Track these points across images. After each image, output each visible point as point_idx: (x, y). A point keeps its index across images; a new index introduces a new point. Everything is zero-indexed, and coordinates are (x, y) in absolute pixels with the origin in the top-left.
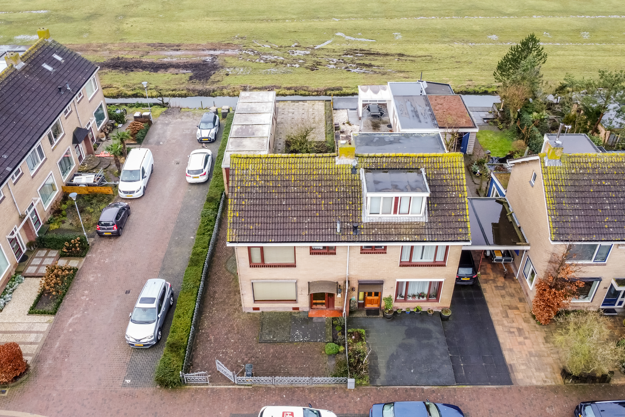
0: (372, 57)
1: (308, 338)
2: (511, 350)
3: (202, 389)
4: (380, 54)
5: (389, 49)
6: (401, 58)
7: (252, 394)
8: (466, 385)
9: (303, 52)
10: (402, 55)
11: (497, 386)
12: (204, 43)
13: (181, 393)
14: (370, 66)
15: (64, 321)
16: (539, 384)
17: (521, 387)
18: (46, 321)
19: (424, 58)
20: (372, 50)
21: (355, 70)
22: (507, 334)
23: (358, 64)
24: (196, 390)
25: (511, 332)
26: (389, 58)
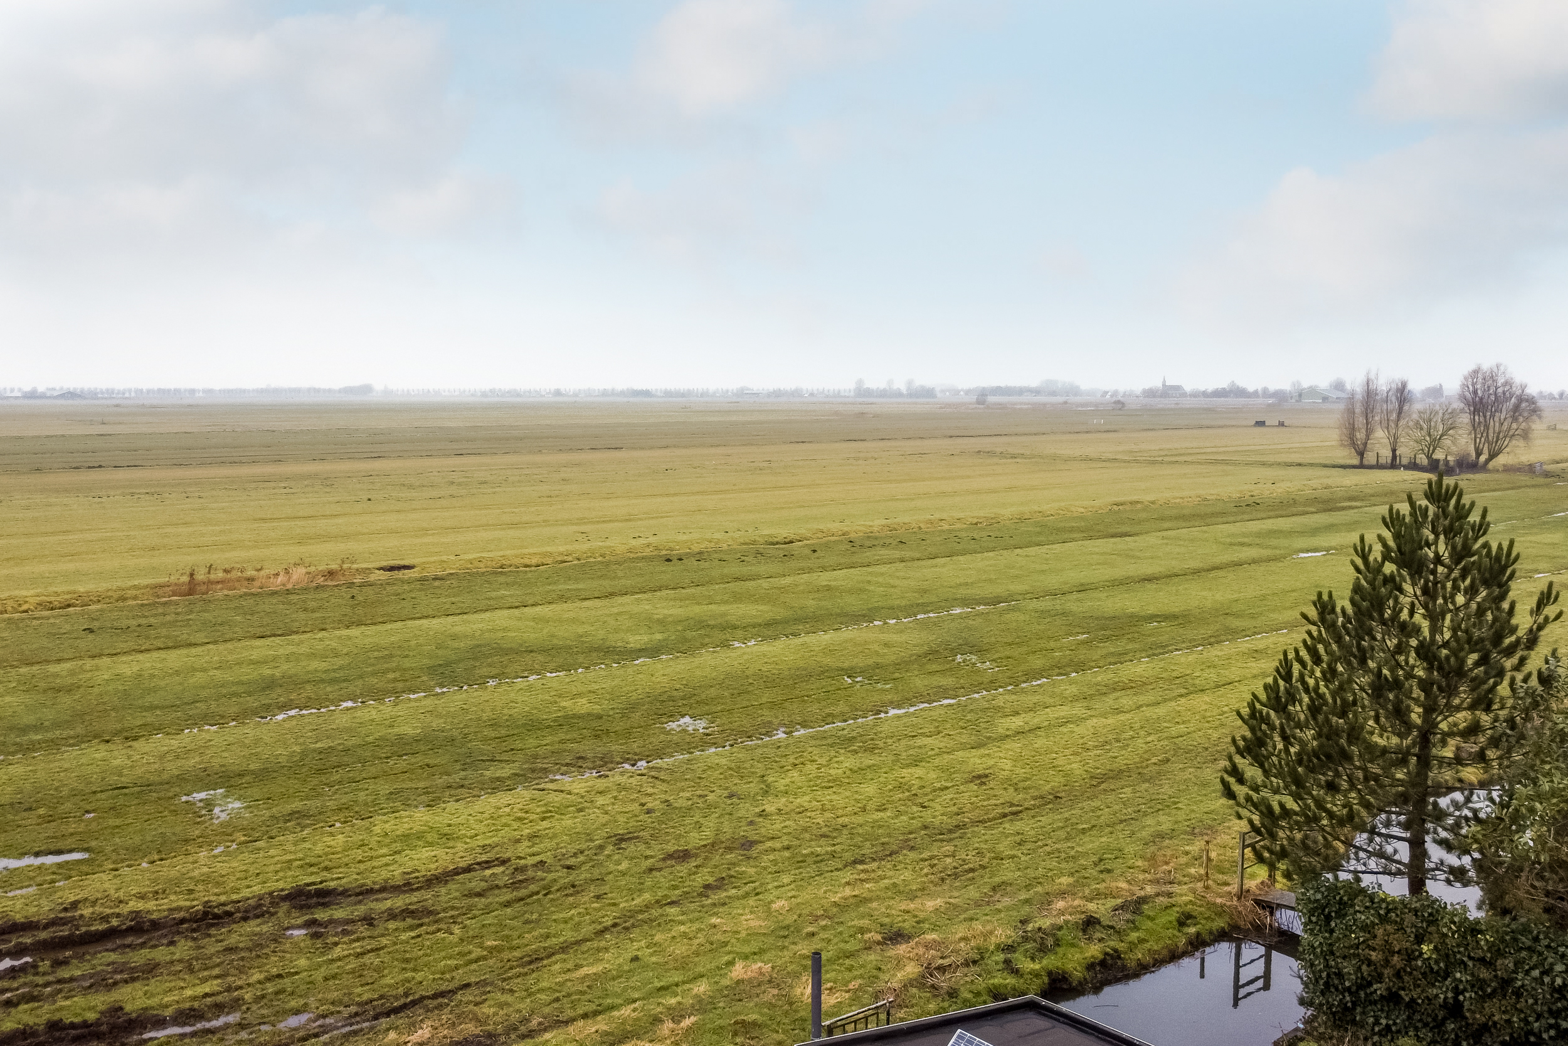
0: (105, 958)
4: (155, 925)
6: (321, 915)
10: (324, 896)
20: (87, 912)
26: (240, 934)
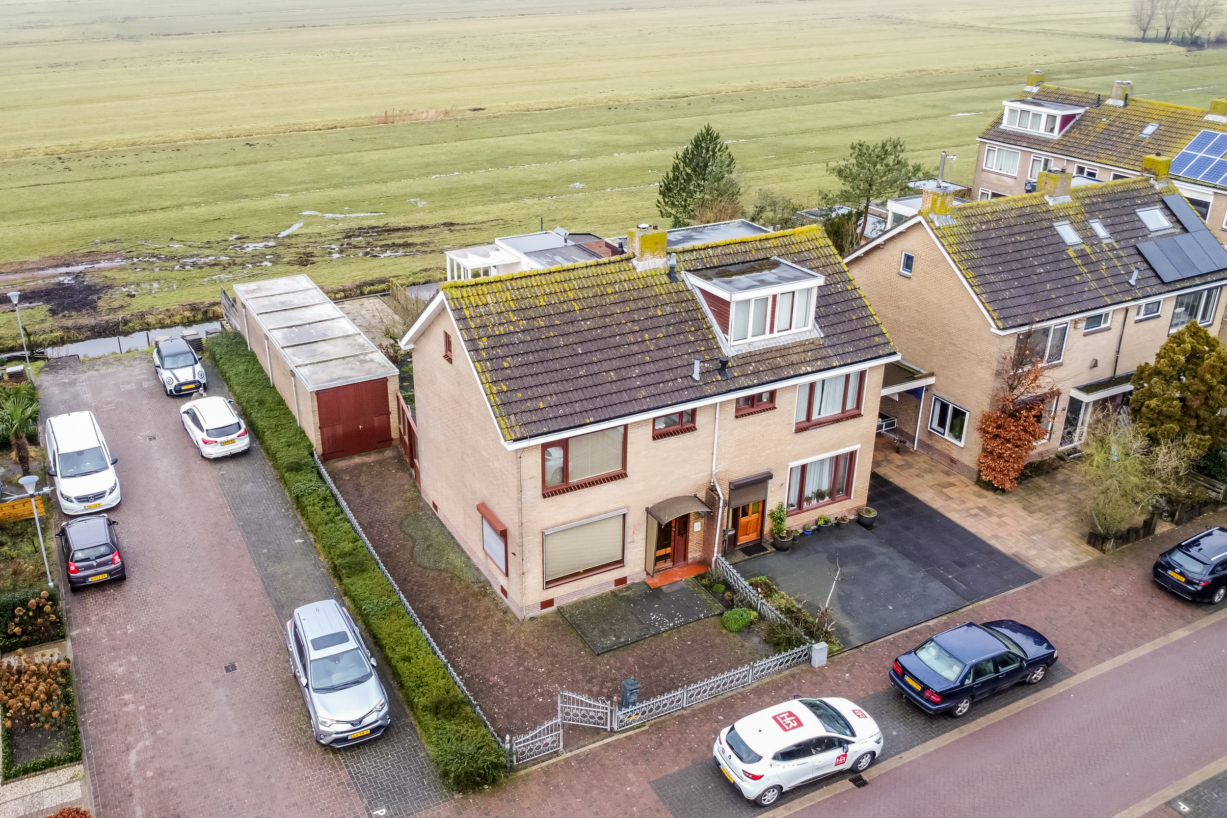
0: (400, 234)
1: (679, 619)
2: (996, 537)
3: (555, 765)
4: (410, 228)
5: (420, 220)
6: (452, 228)
7: (660, 738)
8: (983, 599)
9: (262, 245)
10: (452, 224)
11: (1025, 586)
12: (35, 258)
13: (516, 787)
14: (407, 245)
15: (117, 764)
16: (1074, 564)
17: (1056, 576)
18: (64, 780)
19: (494, 223)
20: (391, 225)
21: (385, 255)
22: (970, 519)
23: (381, 246)
24: (546, 772)
25: (975, 516)
26: (431, 231)
